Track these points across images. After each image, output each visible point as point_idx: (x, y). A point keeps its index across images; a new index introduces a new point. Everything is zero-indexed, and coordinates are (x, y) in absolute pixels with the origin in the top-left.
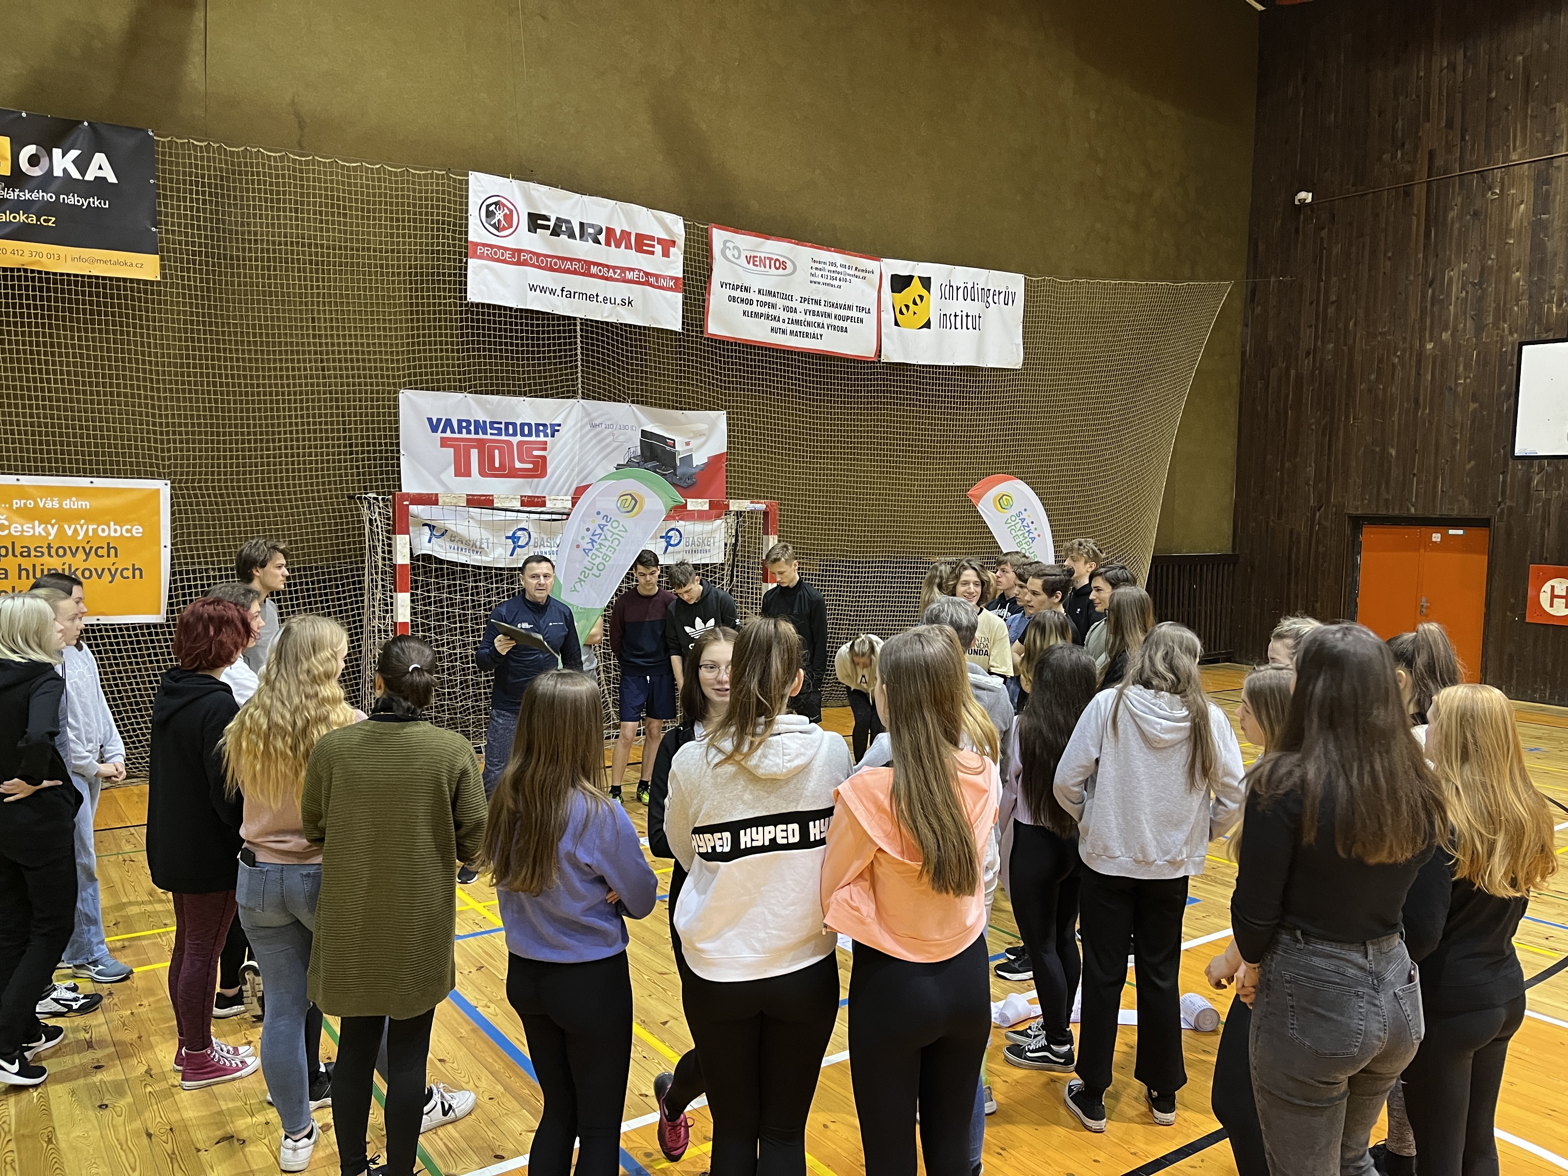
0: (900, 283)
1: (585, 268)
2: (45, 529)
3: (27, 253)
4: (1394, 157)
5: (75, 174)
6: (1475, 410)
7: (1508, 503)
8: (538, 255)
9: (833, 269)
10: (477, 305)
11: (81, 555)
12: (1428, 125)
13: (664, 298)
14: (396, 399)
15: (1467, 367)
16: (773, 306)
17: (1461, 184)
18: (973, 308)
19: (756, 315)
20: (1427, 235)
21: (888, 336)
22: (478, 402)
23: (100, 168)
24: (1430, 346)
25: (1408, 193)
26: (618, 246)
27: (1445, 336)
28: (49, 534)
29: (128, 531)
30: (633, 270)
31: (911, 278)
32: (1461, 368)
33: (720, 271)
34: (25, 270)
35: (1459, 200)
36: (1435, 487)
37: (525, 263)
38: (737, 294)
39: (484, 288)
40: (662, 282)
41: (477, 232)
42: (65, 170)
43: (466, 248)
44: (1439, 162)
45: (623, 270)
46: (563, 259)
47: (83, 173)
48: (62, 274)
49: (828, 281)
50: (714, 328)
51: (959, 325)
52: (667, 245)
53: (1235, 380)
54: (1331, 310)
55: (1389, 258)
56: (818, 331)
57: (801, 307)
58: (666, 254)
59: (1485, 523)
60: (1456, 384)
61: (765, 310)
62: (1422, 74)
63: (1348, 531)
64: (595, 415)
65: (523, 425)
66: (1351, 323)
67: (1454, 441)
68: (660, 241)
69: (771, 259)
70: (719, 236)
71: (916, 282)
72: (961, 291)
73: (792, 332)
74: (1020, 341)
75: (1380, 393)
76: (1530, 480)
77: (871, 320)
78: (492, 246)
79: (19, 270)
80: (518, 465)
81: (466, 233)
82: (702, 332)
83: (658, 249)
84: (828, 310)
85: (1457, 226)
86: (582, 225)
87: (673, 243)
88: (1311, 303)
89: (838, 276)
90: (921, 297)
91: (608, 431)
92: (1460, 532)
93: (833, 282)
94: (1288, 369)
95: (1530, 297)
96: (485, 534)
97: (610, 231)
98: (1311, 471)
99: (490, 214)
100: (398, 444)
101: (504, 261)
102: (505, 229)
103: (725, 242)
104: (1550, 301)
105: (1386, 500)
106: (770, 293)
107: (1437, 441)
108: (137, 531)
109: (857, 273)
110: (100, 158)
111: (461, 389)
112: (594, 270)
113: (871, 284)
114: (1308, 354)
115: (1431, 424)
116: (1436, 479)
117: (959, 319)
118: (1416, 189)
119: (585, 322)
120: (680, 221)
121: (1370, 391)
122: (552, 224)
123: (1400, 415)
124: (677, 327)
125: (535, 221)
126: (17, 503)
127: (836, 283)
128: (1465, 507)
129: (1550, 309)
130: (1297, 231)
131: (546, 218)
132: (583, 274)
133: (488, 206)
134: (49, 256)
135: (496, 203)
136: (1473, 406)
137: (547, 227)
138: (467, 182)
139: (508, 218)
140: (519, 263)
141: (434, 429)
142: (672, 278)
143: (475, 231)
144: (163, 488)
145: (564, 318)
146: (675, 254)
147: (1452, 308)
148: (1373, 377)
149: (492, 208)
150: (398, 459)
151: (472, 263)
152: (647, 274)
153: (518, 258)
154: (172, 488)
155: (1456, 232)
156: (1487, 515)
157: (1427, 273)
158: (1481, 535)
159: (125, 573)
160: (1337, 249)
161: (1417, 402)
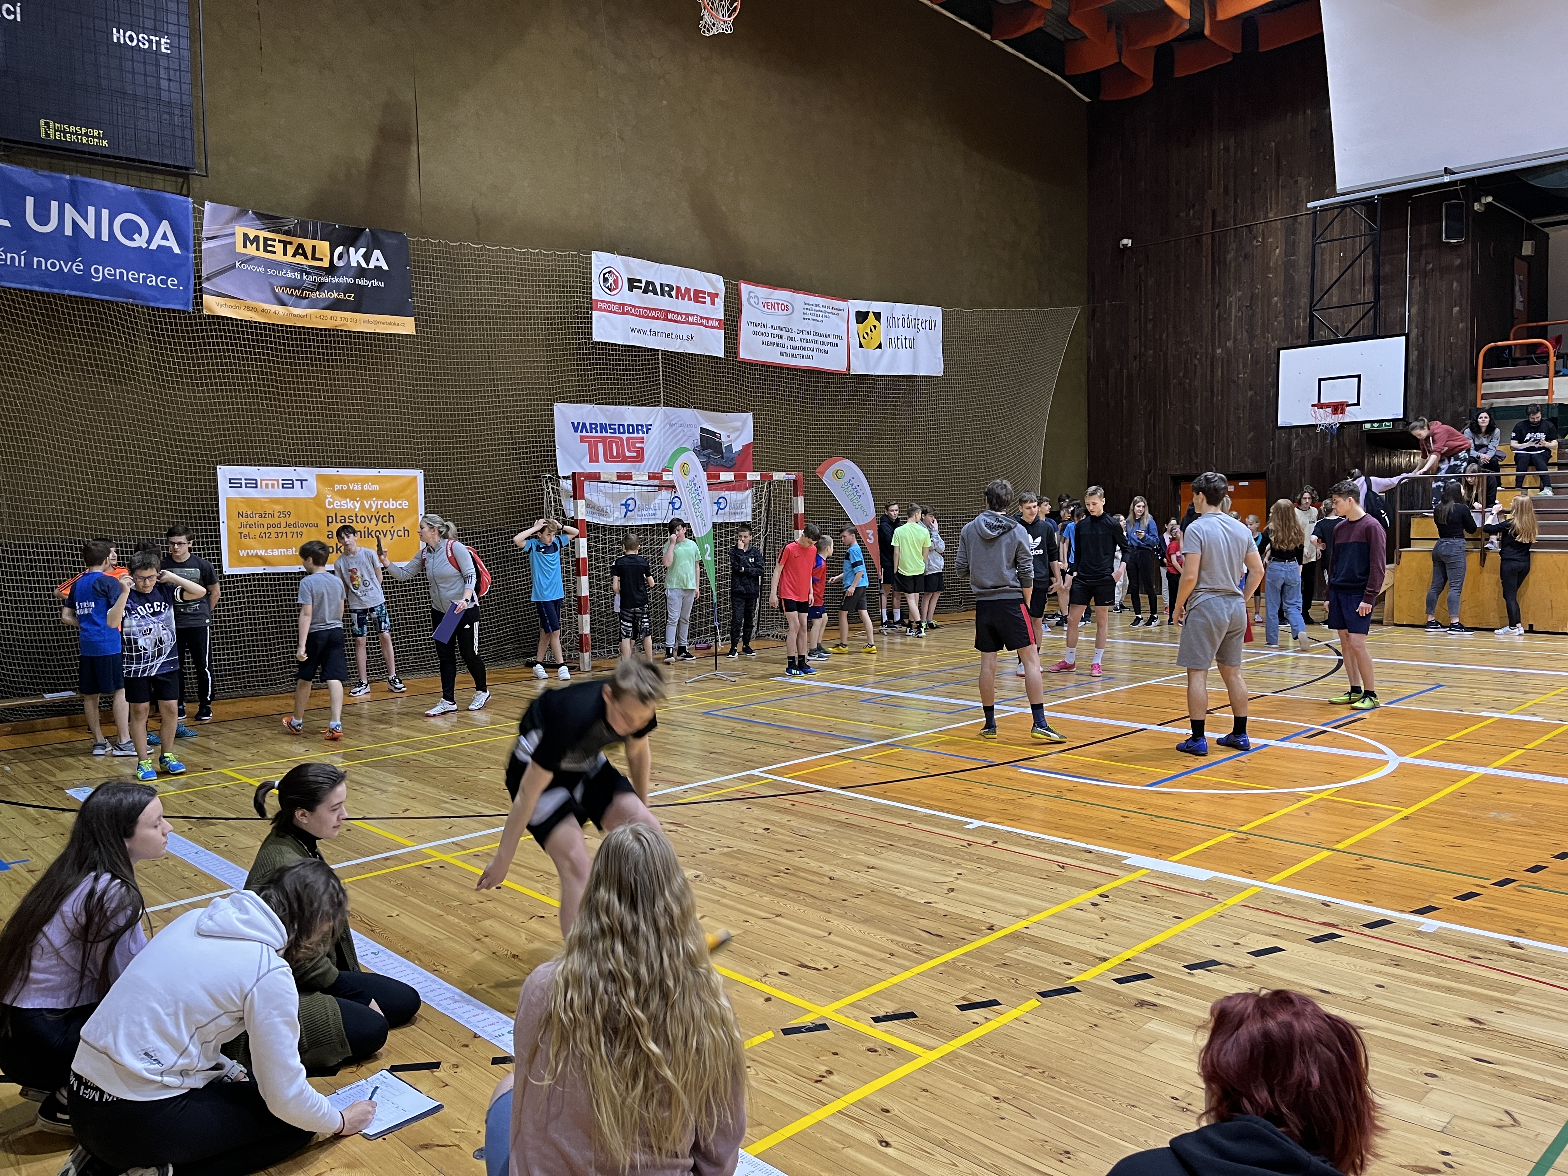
0: (862, 317)
1: (664, 315)
2: (353, 504)
3: (339, 319)
4: (1188, 214)
5: (364, 265)
6: (1251, 397)
7: (1277, 461)
8: (635, 307)
9: (817, 308)
10: (599, 343)
11: (374, 521)
12: (1210, 191)
13: (712, 334)
14: (552, 410)
15: (1245, 366)
16: (781, 337)
17: (1235, 234)
18: (908, 333)
19: (771, 343)
20: (1214, 270)
21: (856, 356)
22: (600, 410)
23: (378, 260)
24: (1219, 351)
25: (1198, 240)
26: (683, 299)
27: (1229, 344)
28: (355, 508)
29: (400, 505)
30: (693, 315)
31: (868, 312)
32: (1241, 366)
33: (747, 314)
34: (337, 330)
35: (1234, 246)
36: (1228, 452)
37: (627, 313)
38: (759, 329)
39: (602, 331)
40: (711, 323)
41: (598, 293)
42: (358, 262)
43: (591, 304)
44: (1219, 219)
45: (687, 315)
46: (650, 309)
47: (368, 264)
48: (358, 332)
49: (815, 318)
50: (743, 355)
51: (900, 346)
52: (714, 296)
53: (1083, 378)
54: (1150, 326)
55: (1188, 288)
56: (810, 353)
57: (798, 337)
58: (713, 303)
59: (1261, 476)
60: (1238, 378)
61: (776, 340)
62: (1206, 154)
63: (1171, 487)
64: (672, 417)
65: (628, 426)
66: (1164, 335)
67: (1239, 419)
68: (709, 294)
69: (778, 304)
70: (745, 288)
71: (871, 315)
72: (900, 321)
73: (793, 355)
74: (940, 355)
75: (1187, 386)
76: (1290, 444)
77: (843, 344)
78: (607, 302)
79: (333, 330)
80: (627, 454)
81: (591, 293)
82: (736, 357)
83: (708, 300)
84: (816, 338)
85: (1233, 264)
86: (661, 285)
87: (717, 295)
88: (1136, 321)
89: (821, 314)
90: (875, 327)
91: (681, 428)
92: (1247, 484)
93: (818, 318)
94: (1121, 370)
95: (1285, 316)
96: (609, 502)
97: (678, 288)
98: (1142, 444)
99: (605, 280)
100: (554, 442)
101: (614, 312)
102: (614, 289)
103: (750, 293)
104: (1298, 318)
105: (1196, 463)
106: (779, 328)
107: (1227, 421)
108: (405, 504)
109: (833, 311)
110: (377, 253)
111: (591, 402)
112: (670, 316)
113: (842, 319)
114: (1135, 358)
115: (1222, 407)
116: (1228, 446)
117: (900, 341)
118: (1204, 238)
119: (665, 353)
120: (721, 279)
121: (1180, 384)
122: (643, 285)
123: (1201, 402)
124: (721, 355)
125: (632, 284)
126: (337, 487)
127: (820, 319)
128: (1248, 466)
129: (1299, 323)
130: (1122, 266)
131: (640, 281)
132: (664, 320)
133: (604, 274)
134: (351, 320)
135: (610, 272)
136: (1250, 393)
137: (640, 288)
138: (590, 258)
139: (616, 282)
140: (623, 313)
141: (576, 430)
142: (717, 320)
143: (597, 292)
144: (419, 475)
145: (652, 350)
146: (719, 303)
147: (1232, 323)
148: (1181, 374)
149: (606, 276)
150: (555, 451)
151: (595, 314)
152: (701, 318)
153: (623, 309)
154: (425, 475)
155: (1232, 269)
156: (1263, 470)
157: (1214, 299)
158: (1261, 484)
159: (400, 533)
160: (1151, 282)
161: (1212, 392)
